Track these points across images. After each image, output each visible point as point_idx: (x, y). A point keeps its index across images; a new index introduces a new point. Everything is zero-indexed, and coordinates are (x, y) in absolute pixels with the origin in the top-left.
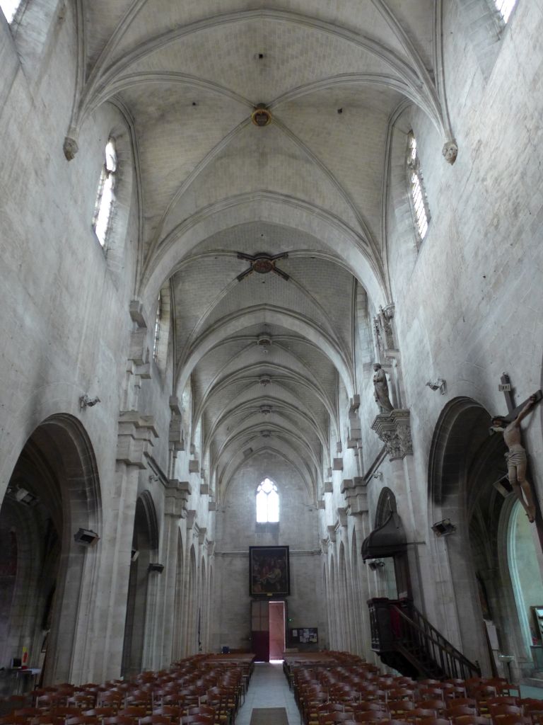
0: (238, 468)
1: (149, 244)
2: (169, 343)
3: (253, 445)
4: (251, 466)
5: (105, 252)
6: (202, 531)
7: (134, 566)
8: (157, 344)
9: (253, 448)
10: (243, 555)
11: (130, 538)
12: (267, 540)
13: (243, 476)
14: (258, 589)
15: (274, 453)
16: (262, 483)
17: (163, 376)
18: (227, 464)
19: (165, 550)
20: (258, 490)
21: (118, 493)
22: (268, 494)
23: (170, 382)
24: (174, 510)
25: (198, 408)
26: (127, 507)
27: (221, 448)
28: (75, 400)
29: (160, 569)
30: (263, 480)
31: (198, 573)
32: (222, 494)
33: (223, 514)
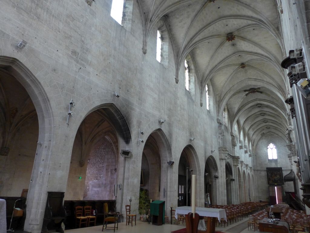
0: (259, 140)
1: (219, 101)
2: (228, 118)
3: (264, 131)
4: (264, 139)
5: (209, 112)
6: (247, 165)
7: (227, 181)
8: (225, 119)
9: (265, 133)
10: (265, 171)
11: (225, 176)
12: (273, 165)
13: (262, 143)
14: (271, 182)
15: (273, 134)
16: (269, 145)
17: (228, 128)
18: (255, 139)
19: (234, 175)
20: (268, 147)
21: (221, 166)
22: (272, 149)
23: (230, 129)
24: (236, 164)
25: (240, 129)
26: (224, 169)
27: (251, 136)
28: (210, 152)
29: (234, 180)
30: (270, 144)
31: (247, 178)
32: (254, 150)
33: (255, 156)
